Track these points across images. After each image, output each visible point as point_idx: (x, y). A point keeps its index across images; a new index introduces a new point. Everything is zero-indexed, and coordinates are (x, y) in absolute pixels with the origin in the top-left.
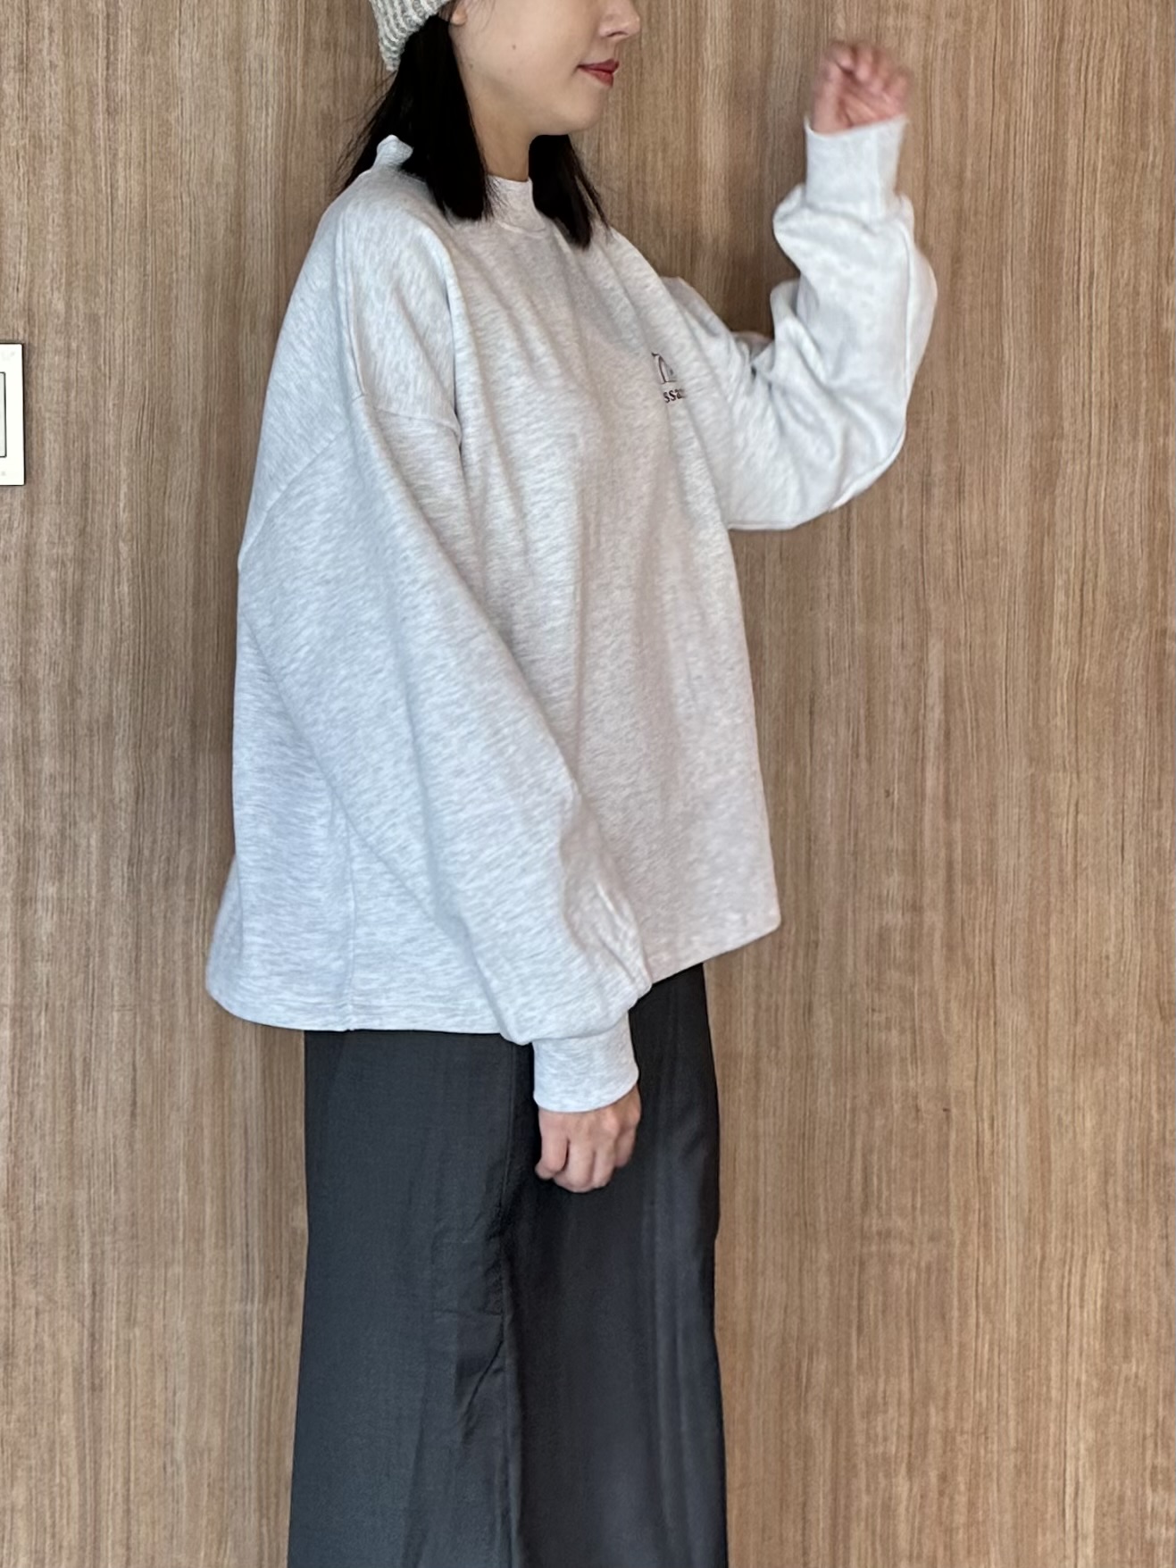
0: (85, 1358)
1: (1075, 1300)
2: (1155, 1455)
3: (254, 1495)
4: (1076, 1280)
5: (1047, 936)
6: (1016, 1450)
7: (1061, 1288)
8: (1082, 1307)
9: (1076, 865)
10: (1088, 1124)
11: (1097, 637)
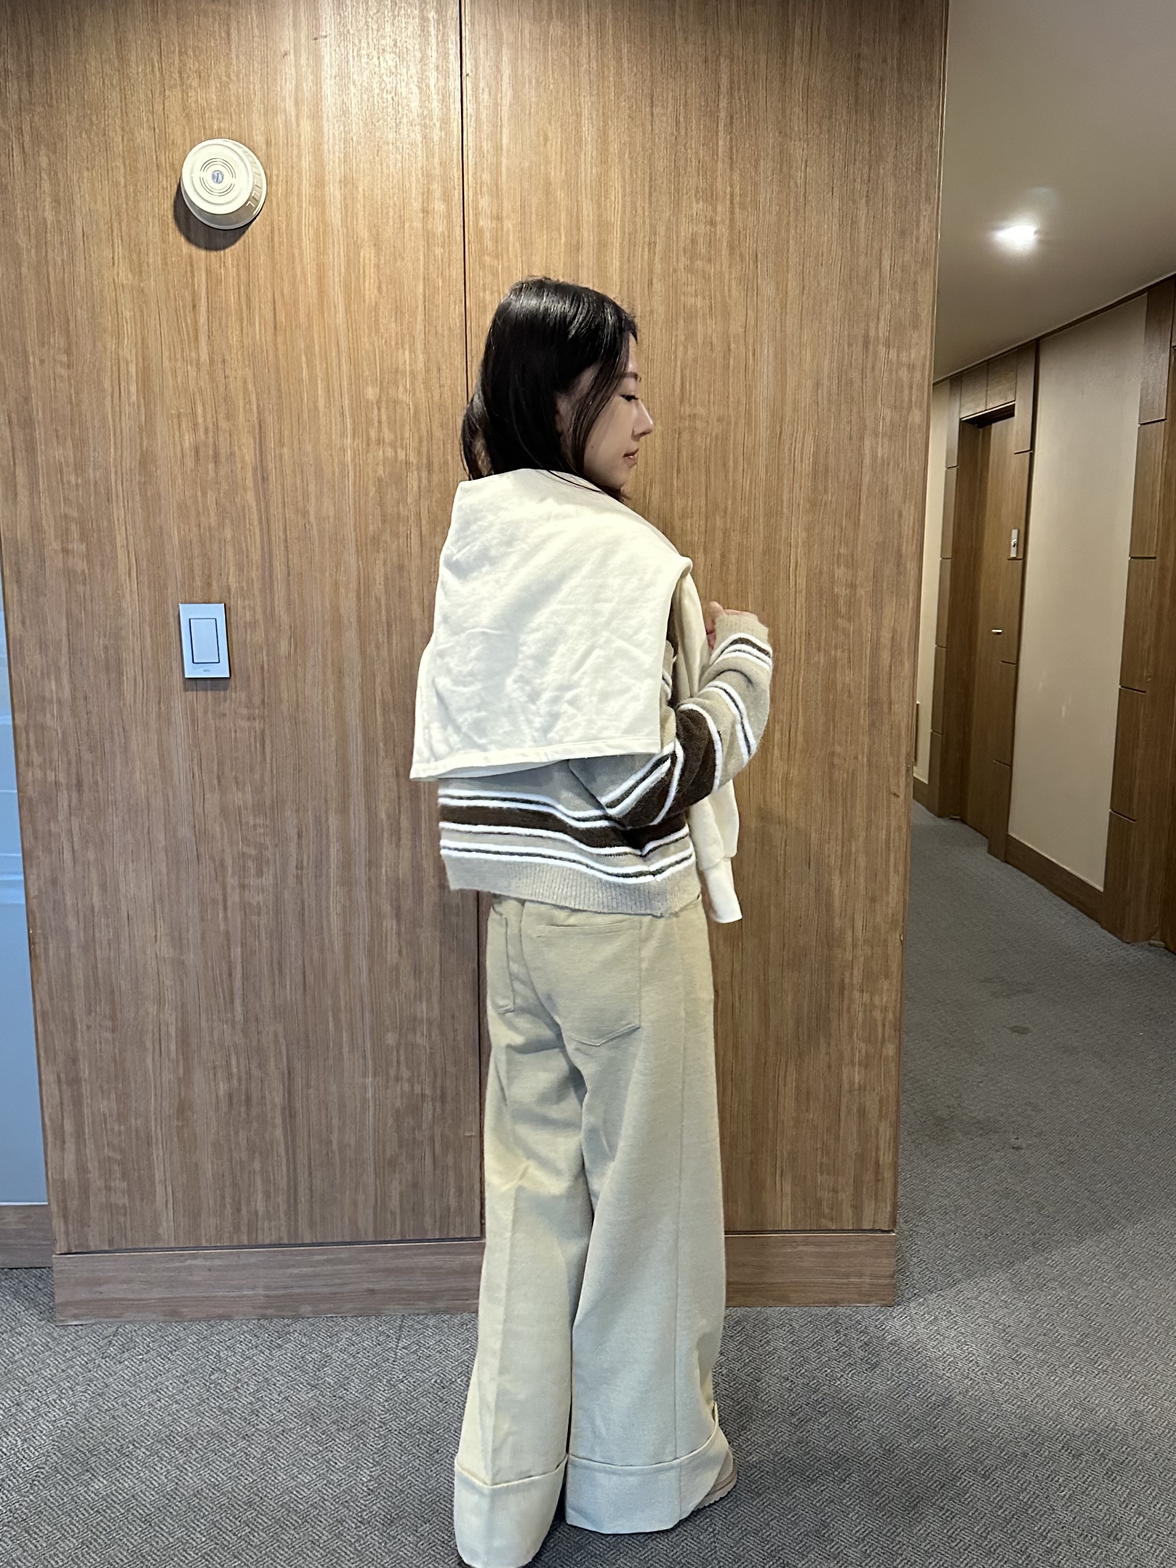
0: (287, 1102)
1: (781, 1083)
2: (822, 1156)
3: (372, 1167)
4: (782, 1073)
5: (769, 906)
6: (751, 1153)
7: (774, 1077)
8: (785, 1086)
9: (785, 871)
10: (789, 999)
11: (797, 756)
